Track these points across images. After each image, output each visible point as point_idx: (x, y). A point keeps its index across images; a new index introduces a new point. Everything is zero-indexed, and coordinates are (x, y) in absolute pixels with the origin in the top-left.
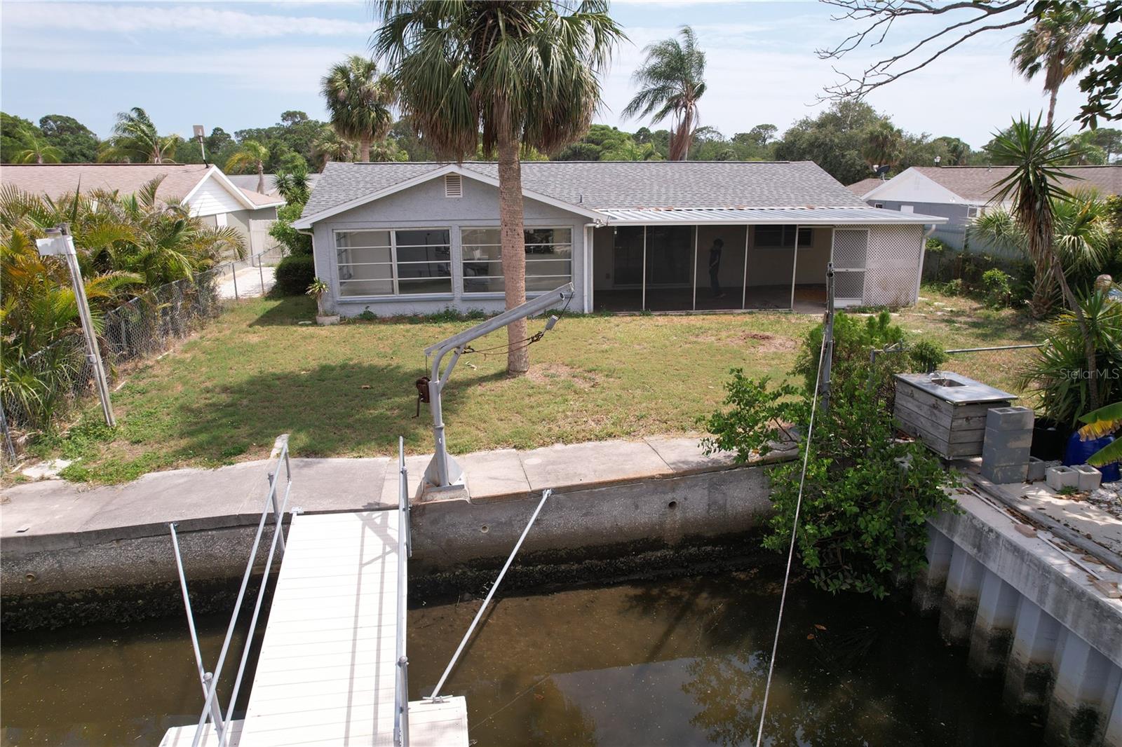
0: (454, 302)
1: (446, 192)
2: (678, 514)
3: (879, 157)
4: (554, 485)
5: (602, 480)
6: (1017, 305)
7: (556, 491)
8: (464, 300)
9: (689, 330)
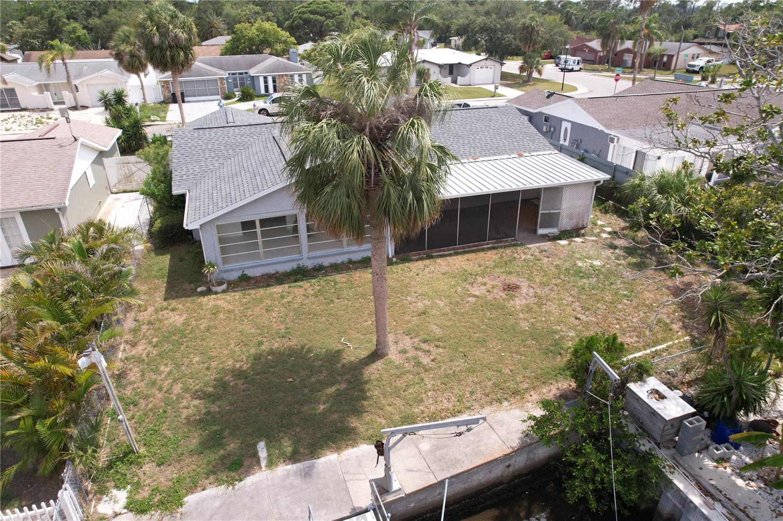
0: (303, 261)
2: (511, 469)
3: (529, 42)
4: (449, 475)
5: (474, 466)
7: (451, 478)
8: (309, 258)
9: (466, 277)
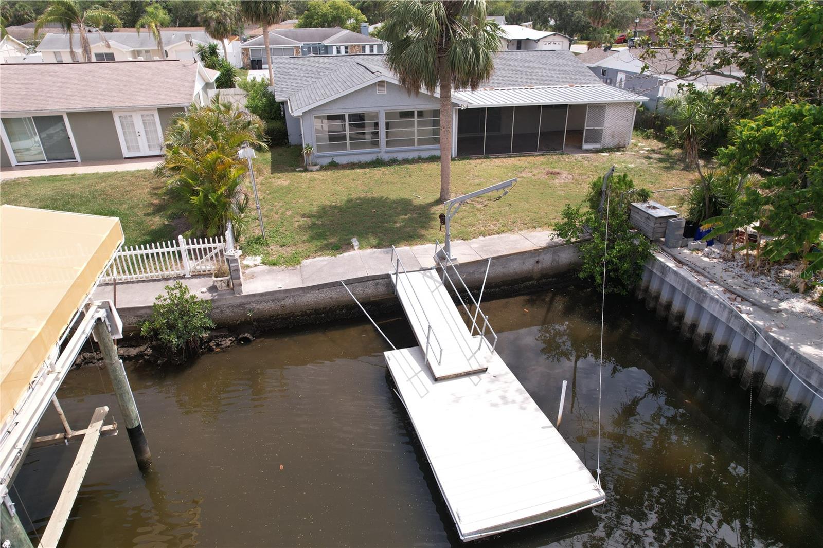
0: (381, 154)
1: (378, 91)
2: (540, 266)
3: (598, 17)
4: (492, 256)
5: (510, 253)
6: (681, 147)
7: (493, 258)
8: (386, 152)
9: (515, 168)
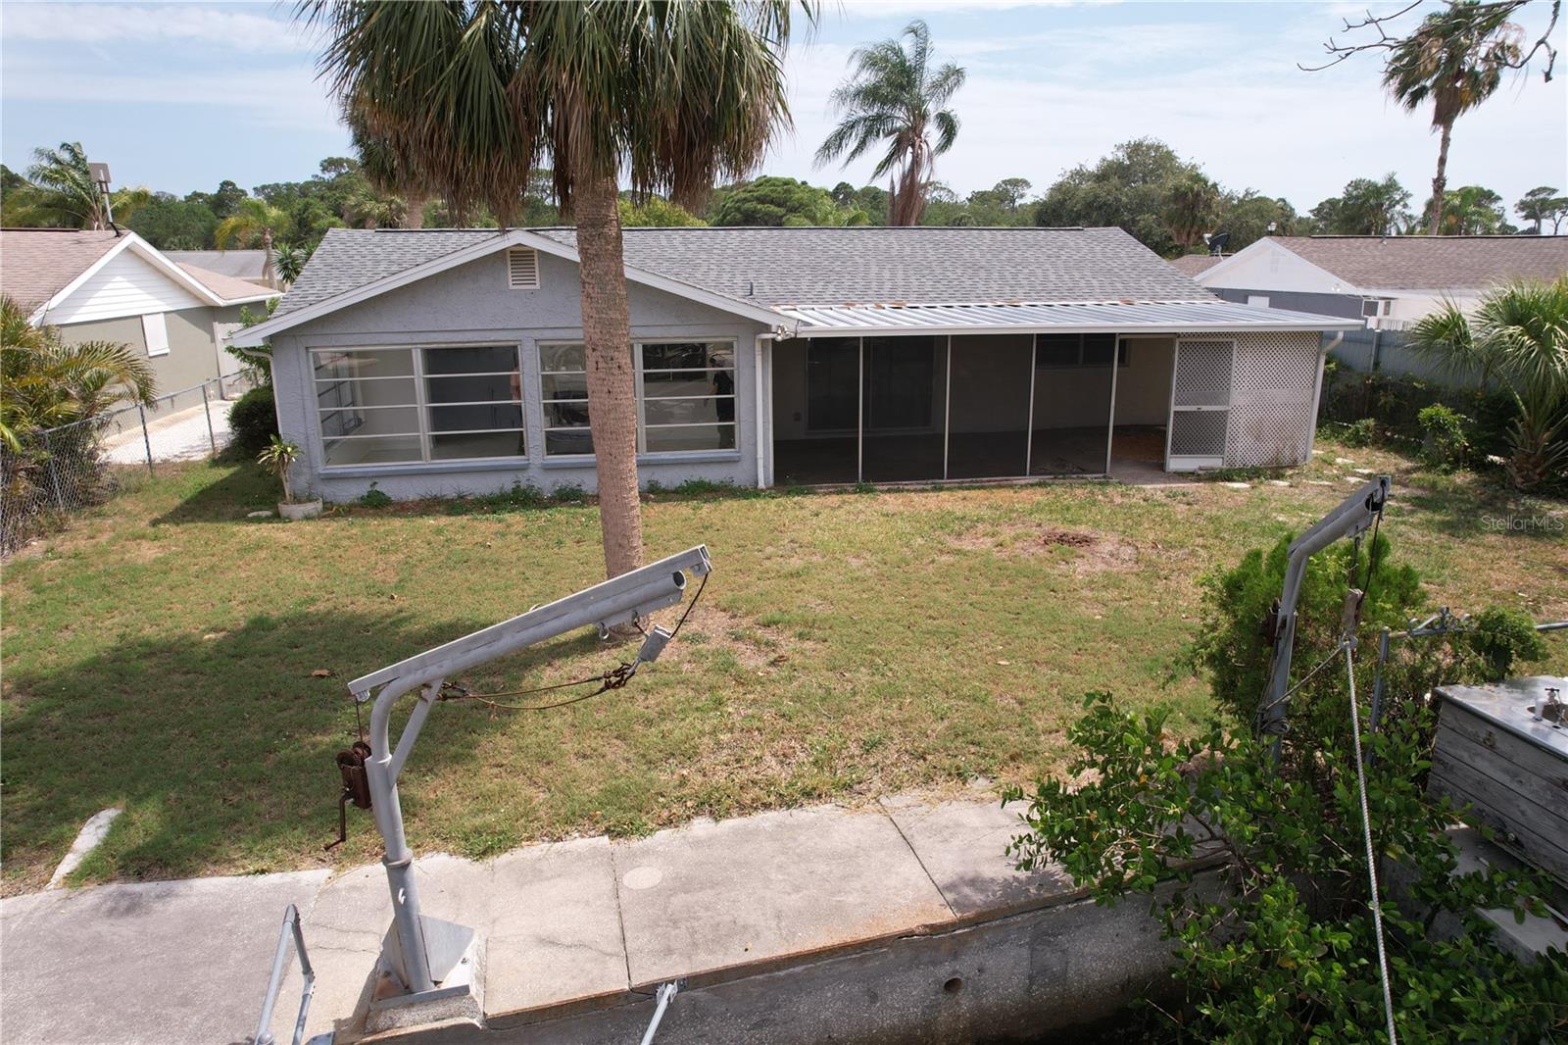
0: (530, 473)
1: (510, 280)
2: (965, 1002)
4: (683, 970)
5: (793, 950)
7: (688, 983)
8: (548, 469)
